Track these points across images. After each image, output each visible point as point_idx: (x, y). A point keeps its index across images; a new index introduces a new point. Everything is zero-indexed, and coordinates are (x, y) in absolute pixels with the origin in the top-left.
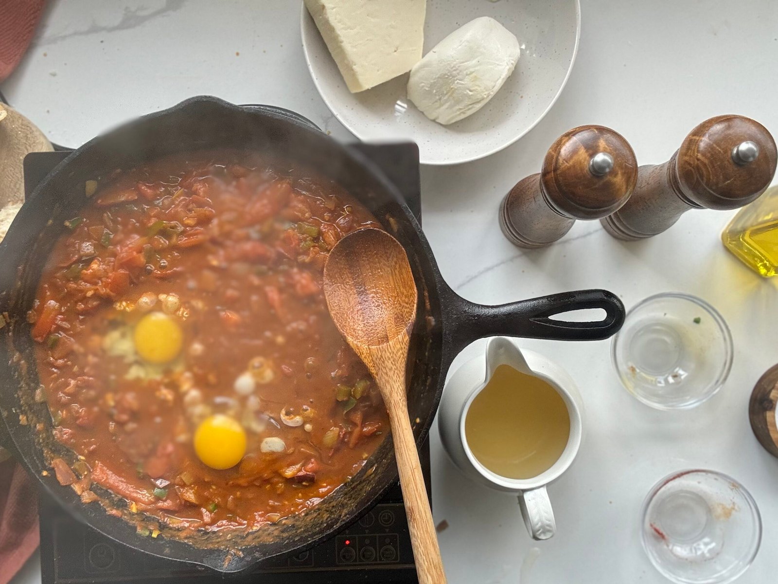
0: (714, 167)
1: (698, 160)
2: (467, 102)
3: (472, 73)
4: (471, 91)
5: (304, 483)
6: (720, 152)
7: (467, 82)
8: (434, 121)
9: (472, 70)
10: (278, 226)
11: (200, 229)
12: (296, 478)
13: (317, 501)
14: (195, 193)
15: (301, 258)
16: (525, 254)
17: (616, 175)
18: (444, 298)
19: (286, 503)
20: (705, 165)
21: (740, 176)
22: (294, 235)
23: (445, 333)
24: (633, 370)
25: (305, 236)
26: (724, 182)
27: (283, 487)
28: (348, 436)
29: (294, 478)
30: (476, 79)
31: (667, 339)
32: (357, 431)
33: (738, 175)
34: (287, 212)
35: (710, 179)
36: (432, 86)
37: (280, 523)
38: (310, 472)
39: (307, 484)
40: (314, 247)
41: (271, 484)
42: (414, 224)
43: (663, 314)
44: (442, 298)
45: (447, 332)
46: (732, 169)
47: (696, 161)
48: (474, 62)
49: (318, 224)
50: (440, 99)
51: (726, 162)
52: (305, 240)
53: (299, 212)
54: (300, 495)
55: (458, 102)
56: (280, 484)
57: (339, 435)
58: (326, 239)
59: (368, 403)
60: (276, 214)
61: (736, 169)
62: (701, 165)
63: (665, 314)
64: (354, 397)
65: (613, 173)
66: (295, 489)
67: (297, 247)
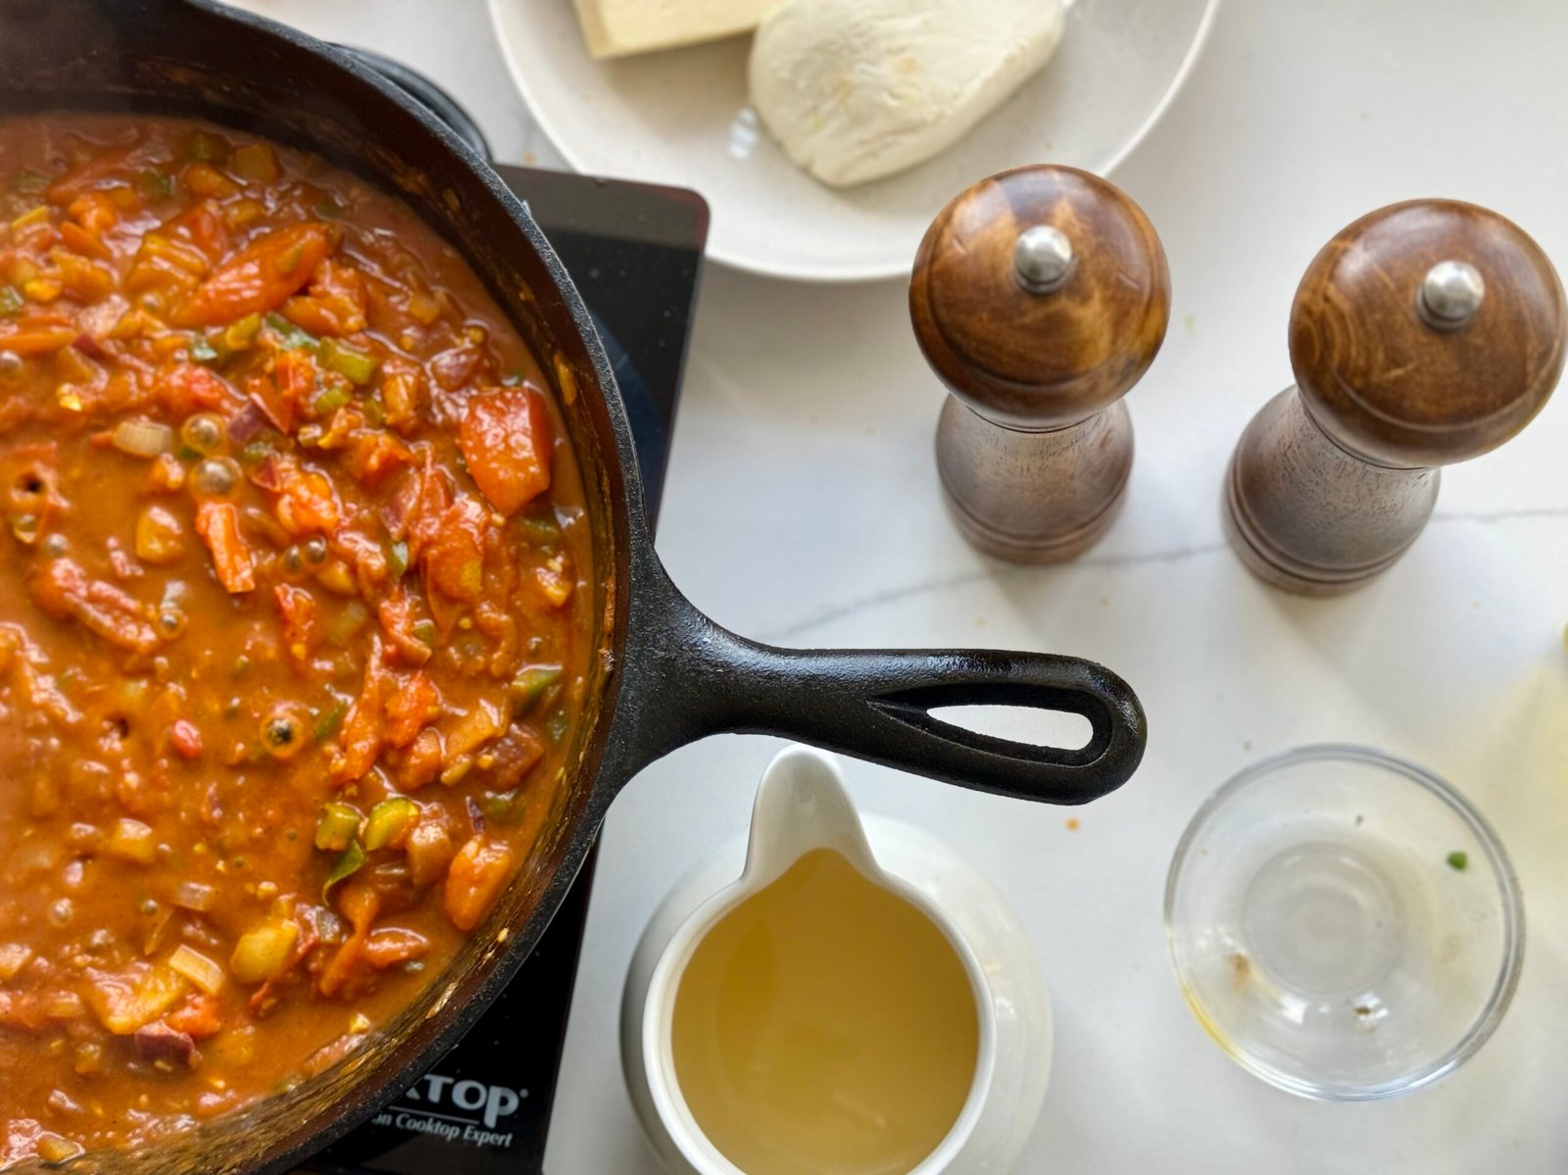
0: (1363, 323)
1: (1327, 299)
2: (879, 124)
3: (902, 50)
4: (894, 96)
5: (159, 1064)
6: (1385, 286)
7: (887, 70)
8: (806, 170)
9: (903, 41)
10: (269, 336)
11: (62, 310)
12: (136, 1038)
13: (184, 1123)
14: (77, 220)
15: (311, 433)
16: (994, 574)
17: (1085, 299)
18: (641, 597)
19: (99, 1111)
20: (1341, 316)
21: (1433, 362)
22: (300, 365)
23: (625, 697)
24: (1241, 964)
25: (332, 375)
26: (1387, 370)
27: (96, 1056)
28: (321, 955)
29: (133, 1035)
30: (911, 66)
31: (1361, 896)
32: (349, 943)
33: (1427, 358)
34: (304, 306)
35: (1349, 357)
36: (797, 67)
37: (69, 1165)
38: (180, 1031)
39: (169, 1068)
40: (349, 407)
41: (69, 1038)
42: (603, 382)
43: (1353, 819)
44: (638, 596)
45: (632, 693)
46: (1412, 339)
47: (1321, 302)
48: (913, 22)
49: (380, 353)
50: (815, 109)
51: (1399, 317)
52: (329, 384)
53: (332, 309)
54: (144, 1099)
55: (858, 120)
56: (91, 1048)
57: (295, 945)
58: (390, 396)
59: (397, 871)
60: (274, 307)
61: (1423, 339)
62: (1331, 317)
63: (1359, 820)
64: (363, 845)
65: (1074, 286)
66: (134, 1076)
67: (302, 400)
